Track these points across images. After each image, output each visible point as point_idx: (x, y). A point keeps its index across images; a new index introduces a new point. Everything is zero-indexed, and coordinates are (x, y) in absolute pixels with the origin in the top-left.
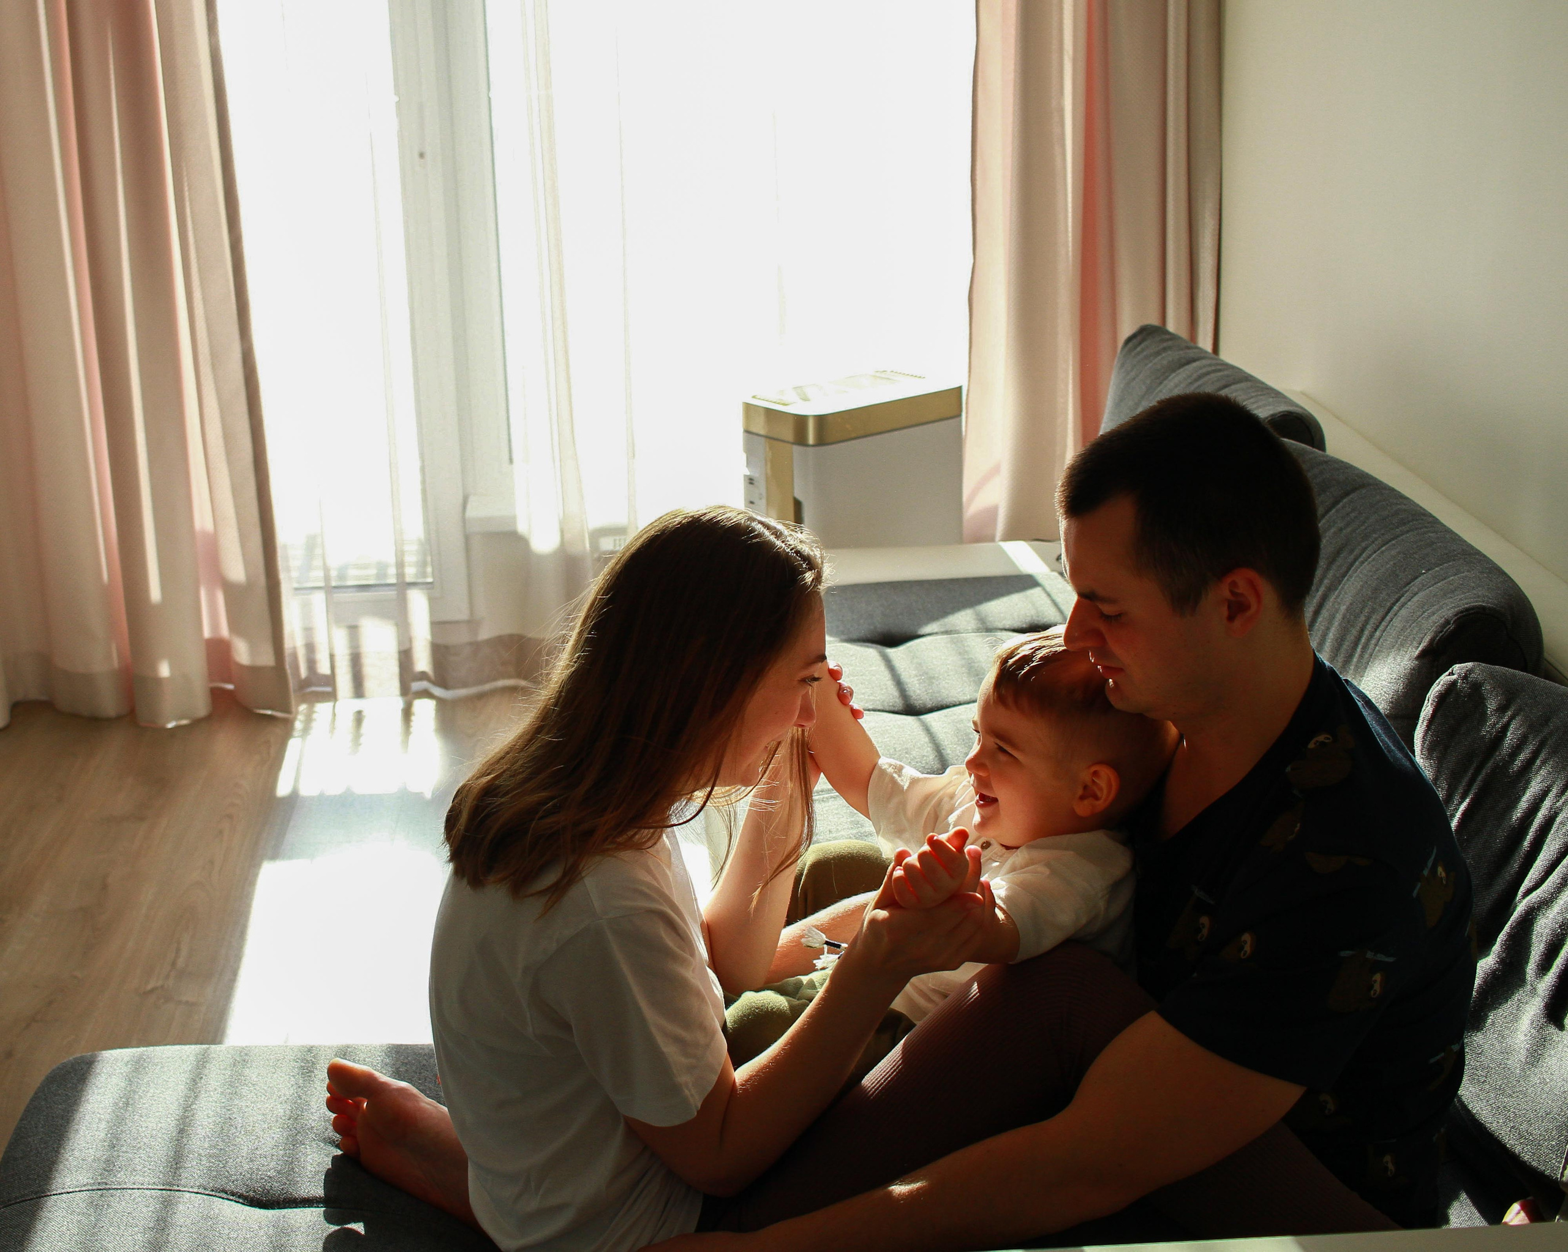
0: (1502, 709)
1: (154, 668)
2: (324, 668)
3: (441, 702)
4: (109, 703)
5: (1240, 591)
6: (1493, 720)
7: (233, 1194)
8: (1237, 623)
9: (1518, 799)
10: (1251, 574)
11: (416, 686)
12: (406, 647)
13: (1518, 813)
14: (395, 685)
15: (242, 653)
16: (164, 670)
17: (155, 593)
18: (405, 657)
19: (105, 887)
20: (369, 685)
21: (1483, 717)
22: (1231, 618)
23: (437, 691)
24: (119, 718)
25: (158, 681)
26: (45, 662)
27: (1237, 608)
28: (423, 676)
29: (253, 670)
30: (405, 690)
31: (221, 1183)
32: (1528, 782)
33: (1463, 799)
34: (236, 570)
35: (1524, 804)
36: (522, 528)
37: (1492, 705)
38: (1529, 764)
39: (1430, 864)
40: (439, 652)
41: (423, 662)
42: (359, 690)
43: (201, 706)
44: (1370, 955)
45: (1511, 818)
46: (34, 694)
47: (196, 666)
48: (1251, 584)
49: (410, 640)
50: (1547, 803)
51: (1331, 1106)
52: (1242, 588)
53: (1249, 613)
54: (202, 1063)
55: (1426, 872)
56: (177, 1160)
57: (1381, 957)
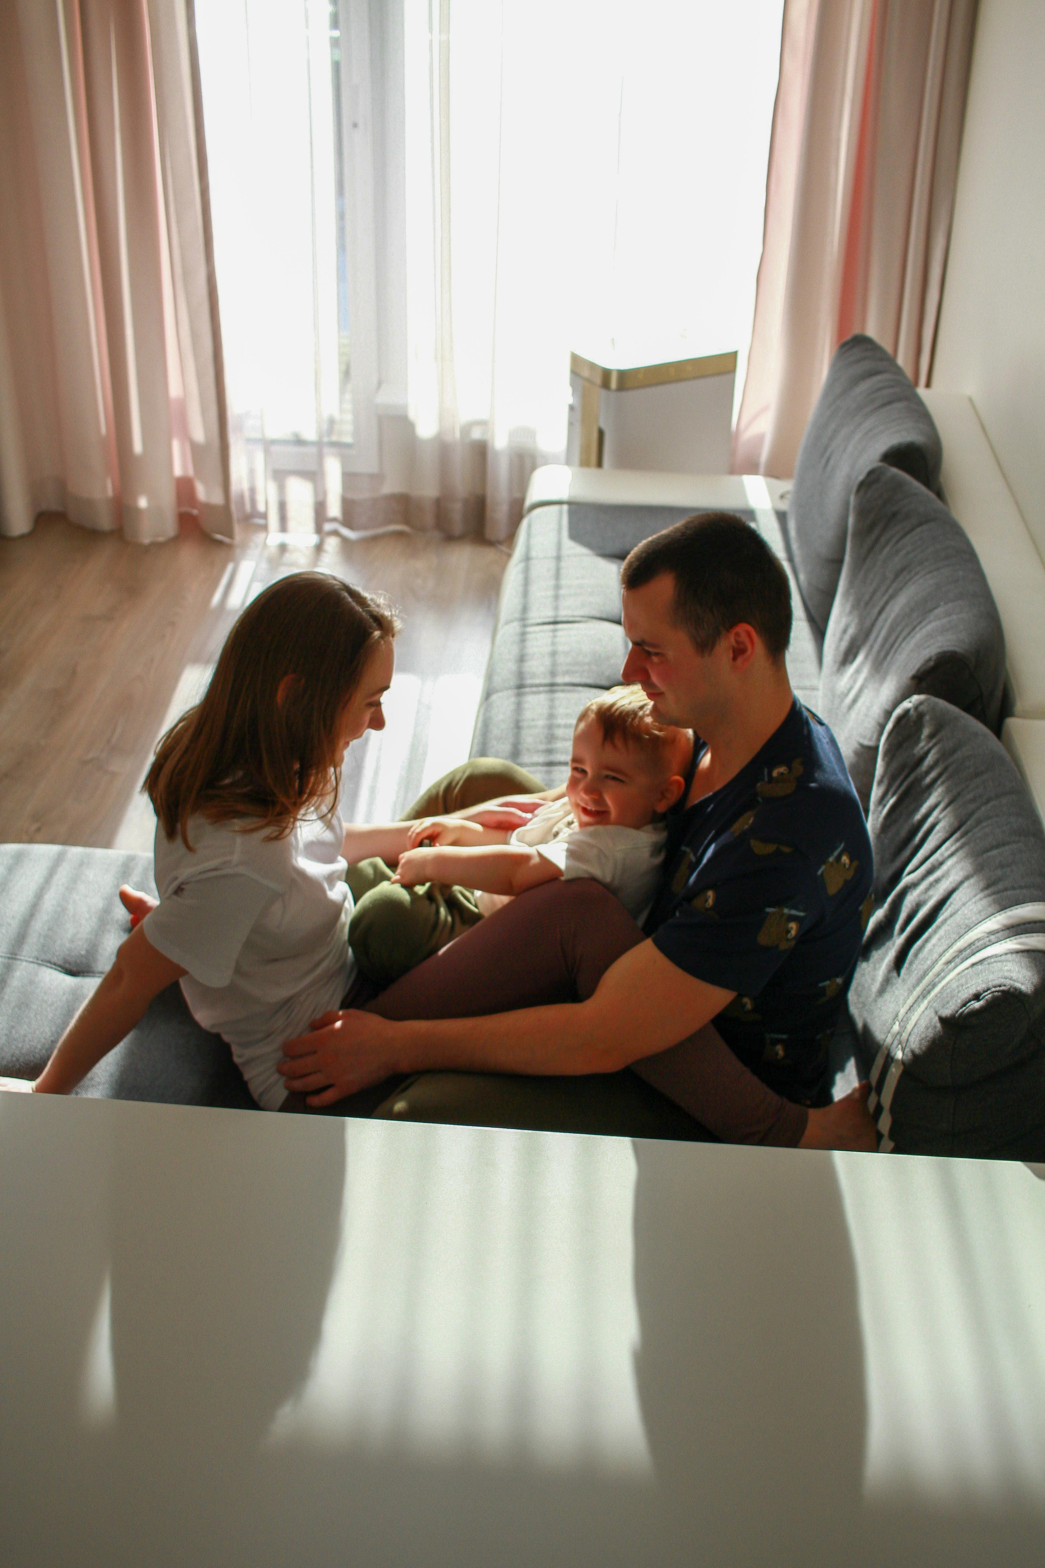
0: (931, 736)
1: (135, 500)
2: (261, 508)
3: (345, 540)
4: (105, 523)
5: (740, 639)
6: (922, 744)
7: (55, 964)
8: (739, 661)
9: (921, 805)
10: (749, 628)
11: (328, 527)
12: (320, 498)
13: (918, 816)
14: (310, 525)
15: (202, 493)
16: (143, 503)
17: (138, 446)
18: (320, 509)
19: (74, 673)
20: (291, 524)
21: (918, 740)
22: (734, 659)
23: (346, 532)
24: (112, 533)
25: (138, 511)
26: (62, 484)
27: (738, 652)
28: (334, 520)
29: (208, 507)
30: (319, 530)
31: (48, 957)
32: (930, 795)
33: (892, 796)
34: (198, 434)
35: (924, 810)
36: (412, 415)
37: (926, 732)
38: (935, 781)
39: (836, 853)
40: (347, 505)
41: (334, 509)
42: (283, 528)
43: (170, 528)
44: (786, 911)
45: (913, 818)
46: (54, 507)
47: (168, 499)
48: (749, 635)
49: (325, 494)
50: (935, 814)
51: (749, 1006)
52: (744, 638)
53: (746, 655)
54: (59, 860)
55: (831, 859)
56: (21, 938)
57: (794, 912)
